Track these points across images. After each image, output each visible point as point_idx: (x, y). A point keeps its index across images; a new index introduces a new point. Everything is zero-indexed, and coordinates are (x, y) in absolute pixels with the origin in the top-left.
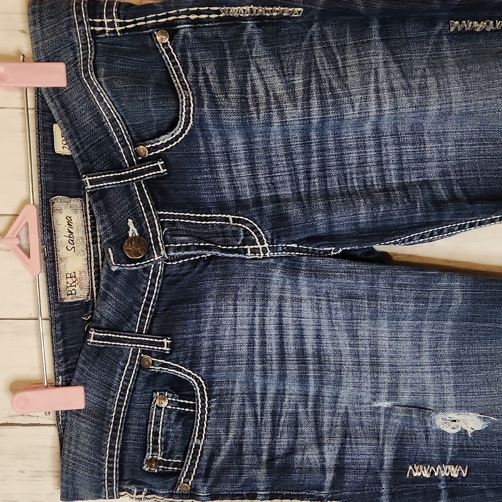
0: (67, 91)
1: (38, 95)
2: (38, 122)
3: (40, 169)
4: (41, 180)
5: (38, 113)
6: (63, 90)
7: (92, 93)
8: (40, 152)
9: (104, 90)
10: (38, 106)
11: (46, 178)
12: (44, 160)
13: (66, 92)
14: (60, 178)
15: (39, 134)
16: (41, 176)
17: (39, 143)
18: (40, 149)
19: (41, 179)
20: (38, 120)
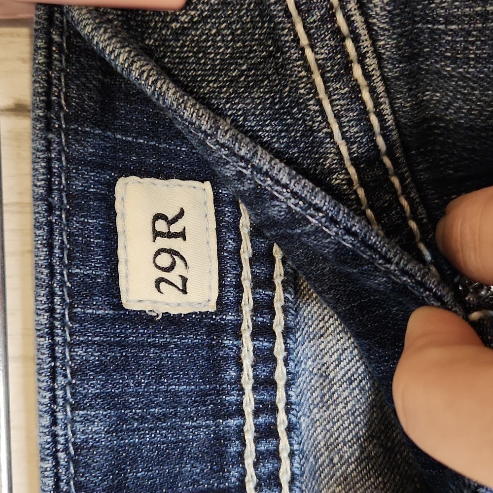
0: (184, 30)
1: (50, 42)
2: (49, 169)
3: (52, 390)
4: (55, 442)
5: (48, 128)
6: (167, 26)
7: (304, 41)
8: (51, 311)
9: (369, 27)
10: (48, 93)
11: (78, 426)
12: (71, 346)
13: (177, 34)
14: (142, 419)
15: (50, 224)
16: (54, 423)
17: (50, 266)
18: (52, 294)
19: (54, 436)
20: (49, 160)
